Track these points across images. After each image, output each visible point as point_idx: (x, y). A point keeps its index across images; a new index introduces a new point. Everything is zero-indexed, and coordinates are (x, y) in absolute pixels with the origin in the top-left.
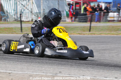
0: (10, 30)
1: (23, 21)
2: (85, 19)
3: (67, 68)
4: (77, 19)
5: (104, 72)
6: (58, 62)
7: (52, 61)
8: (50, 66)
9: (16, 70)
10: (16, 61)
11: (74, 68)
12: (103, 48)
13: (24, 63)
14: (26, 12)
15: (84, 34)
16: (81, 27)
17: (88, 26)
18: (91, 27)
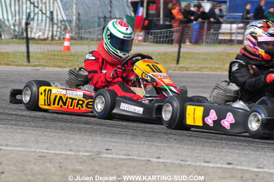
2: (167, 37)
3: (124, 141)
4: (150, 36)
5: (203, 152)
7: (91, 126)
8: (86, 137)
9: (10, 143)
11: (138, 142)
16: (159, 54)
17: (174, 52)
18: (181, 55)
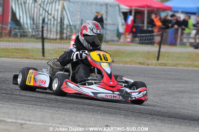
0: (25, 53)
1: (47, 38)
2: (150, 39)
3: (119, 119)
4: (137, 39)
6: (104, 108)
7: (93, 107)
8: (90, 116)
9: (32, 119)
10: (32, 104)
11: (130, 121)
12: (179, 89)
13: (47, 108)
14: (52, 23)
15: (148, 65)
16: (144, 53)
17: (156, 52)
18: (161, 53)
